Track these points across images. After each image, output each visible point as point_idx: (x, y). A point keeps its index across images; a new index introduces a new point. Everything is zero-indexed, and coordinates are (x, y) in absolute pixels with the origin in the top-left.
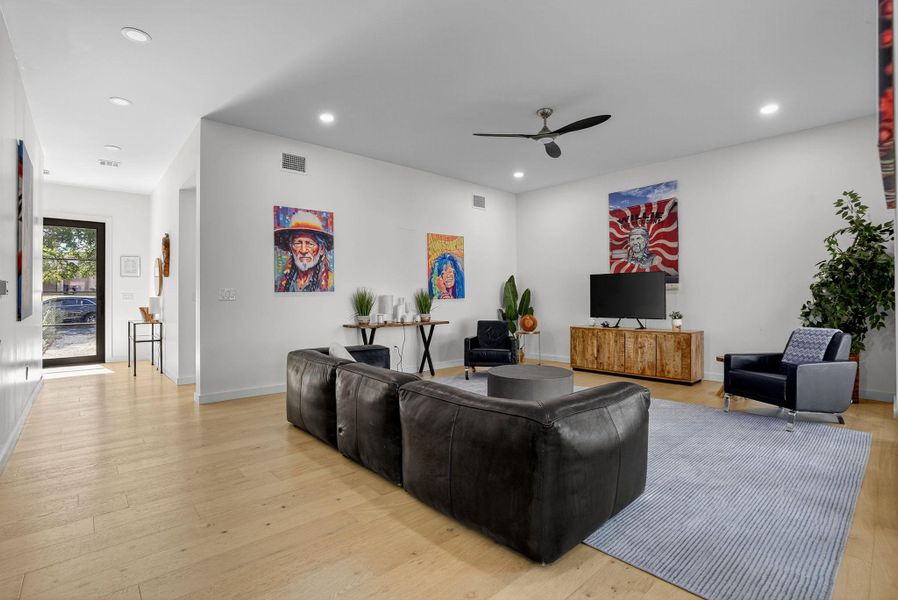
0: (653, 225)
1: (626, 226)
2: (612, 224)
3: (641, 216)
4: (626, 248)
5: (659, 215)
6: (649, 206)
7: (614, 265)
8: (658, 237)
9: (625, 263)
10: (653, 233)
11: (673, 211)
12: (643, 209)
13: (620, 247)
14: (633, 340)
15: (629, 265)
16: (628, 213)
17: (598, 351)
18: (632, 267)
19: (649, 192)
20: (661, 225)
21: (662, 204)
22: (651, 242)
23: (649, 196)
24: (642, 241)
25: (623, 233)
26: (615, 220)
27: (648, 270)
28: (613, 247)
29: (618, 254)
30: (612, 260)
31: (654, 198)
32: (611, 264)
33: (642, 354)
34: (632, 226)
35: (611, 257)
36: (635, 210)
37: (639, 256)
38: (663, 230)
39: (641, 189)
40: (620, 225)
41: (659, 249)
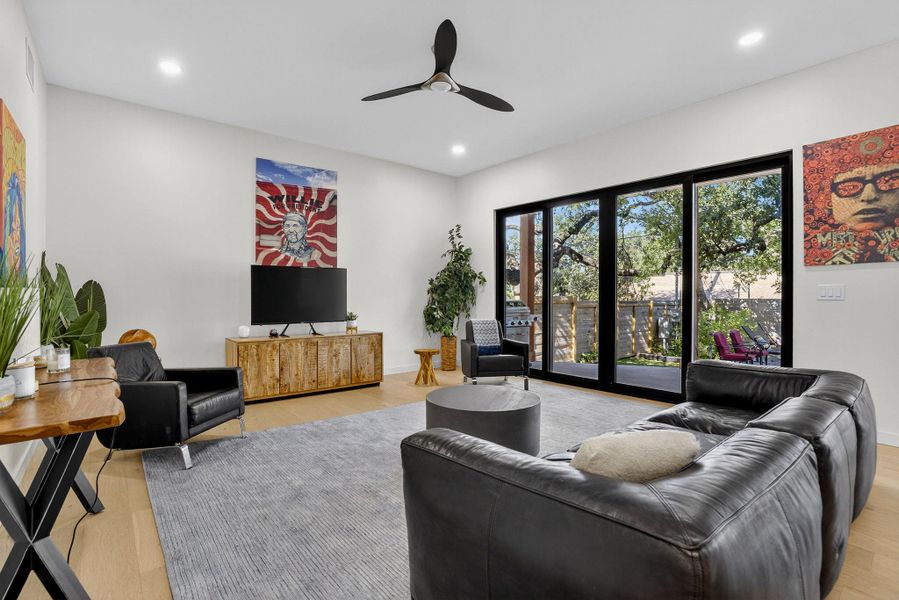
0: (312, 214)
1: (281, 208)
2: (259, 200)
3: (298, 199)
4: (280, 234)
5: (319, 203)
6: (308, 190)
7: (263, 255)
8: (318, 228)
9: (277, 254)
10: (311, 223)
11: (333, 203)
12: (301, 192)
13: (270, 232)
14: (326, 348)
15: (282, 257)
16: (284, 192)
17: (281, 370)
18: (287, 259)
19: (309, 174)
20: (320, 216)
21: (322, 193)
22: (309, 233)
23: (309, 179)
24: (300, 230)
25: (276, 215)
26: (266, 195)
27: (305, 265)
28: (260, 230)
29: (267, 240)
30: (259, 248)
31: (315, 183)
32: (258, 252)
33: (337, 363)
34: (288, 210)
35: (258, 244)
36: (292, 191)
37: (296, 247)
38: (323, 222)
39: (299, 167)
40: (272, 204)
41: (318, 243)
